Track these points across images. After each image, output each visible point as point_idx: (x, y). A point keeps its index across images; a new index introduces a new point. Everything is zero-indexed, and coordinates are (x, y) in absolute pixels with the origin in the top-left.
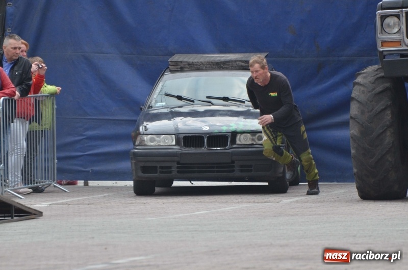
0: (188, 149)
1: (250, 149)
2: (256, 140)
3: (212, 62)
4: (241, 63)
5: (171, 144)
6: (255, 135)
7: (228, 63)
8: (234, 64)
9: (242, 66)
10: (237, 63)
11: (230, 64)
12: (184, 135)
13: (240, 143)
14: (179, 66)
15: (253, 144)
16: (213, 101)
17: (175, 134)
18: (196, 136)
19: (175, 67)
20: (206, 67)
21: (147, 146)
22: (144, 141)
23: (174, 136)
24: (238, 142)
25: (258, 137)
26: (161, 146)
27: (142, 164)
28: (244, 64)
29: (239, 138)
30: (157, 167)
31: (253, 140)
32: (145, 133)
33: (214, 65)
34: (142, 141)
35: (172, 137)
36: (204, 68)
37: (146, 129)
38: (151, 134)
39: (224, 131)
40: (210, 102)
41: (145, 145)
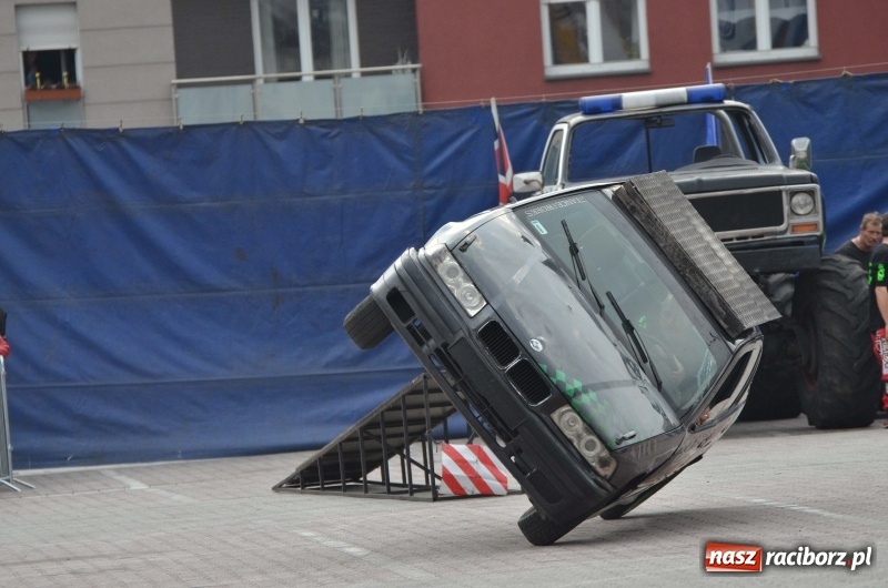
0: (481, 343)
1: (558, 445)
2: (583, 442)
3: (680, 250)
4: (715, 297)
5: (469, 311)
6: (589, 433)
7: (699, 277)
8: (705, 289)
9: (711, 303)
10: (711, 292)
11: (701, 281)
12: (498, 320)
13: (556, 421)
14: (633, 203)
15: (570, 442)
16: (609, 309)
17: (488, 303)
18: (510, 340)
19: (627, 196)
20: (665, 247)
21: (436, 272)
22: (441, 261)
23: (485, 303)
24: (555, 416)
25: (592, 441)
26: (453, 295)
27: (401, 288)
28: (717, 304)
29: (563, 413)
30: (413, 314)
31: (579, 437)
32: (456, 251)
33: (679, 255)
34: (438, 256)
35: (481, 302)
36: (661, 245)
37: (465, 247)
38: (460, 264)
39: (554, 380)
40: (602, 307)
41: (434, 268)
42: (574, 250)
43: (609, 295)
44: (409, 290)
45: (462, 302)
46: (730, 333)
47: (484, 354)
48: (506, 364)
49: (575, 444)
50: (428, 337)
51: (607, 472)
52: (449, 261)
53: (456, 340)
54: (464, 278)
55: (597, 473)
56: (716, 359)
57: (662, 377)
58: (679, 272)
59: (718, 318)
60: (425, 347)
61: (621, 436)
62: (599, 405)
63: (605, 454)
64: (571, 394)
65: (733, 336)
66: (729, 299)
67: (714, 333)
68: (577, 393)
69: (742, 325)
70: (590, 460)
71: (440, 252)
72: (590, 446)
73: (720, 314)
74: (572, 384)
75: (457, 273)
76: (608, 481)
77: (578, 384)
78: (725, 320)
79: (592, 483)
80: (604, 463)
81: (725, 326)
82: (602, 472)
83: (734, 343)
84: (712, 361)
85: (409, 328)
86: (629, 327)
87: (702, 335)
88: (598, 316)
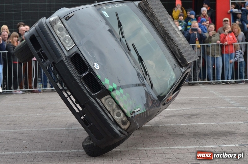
0: (71, 63)
1: (103, 113)
2: (115, 113)
3: (164, 29)
4: (177, 49)
5: (66, 47)
6: (118, 109)
7: (170, 41)
8: (173, 46)
9: (175, 52)
10: (175, 47)
11: (172, 42)
12: (79, 53)
13: (103, 102)
14: (146, 8)
15: (109, 112)
16: (133, 52)
17: (76, 45)
18: (84, 63)
19: (144, 6)
20: (158, 27)
21: (53, 29)
22: (56, 24)
23: (74, 45)
24: (103, 100)
25: (119, 112)
26: (60, 40)
27: (36, 35)
28: (177, 52)
29: (107, 99)
30: (41, 47)
31: (113, 110)
32: (63, 20)
33: (163, 31)
34: (55, 22)
35: (72, 44)
36: (156, 26)
37: (68, 18)
38: (64, 25)
39: (104, 83)
40: (129, 50)
41: (52, 27)
42: (120, 25)
43: (133, 45)
44: (39, 36)
45: (64, 43)
46: (182, 64)
47: (72, 69)
48: (81, 74)
49: (111, 113)
50: (47, 59)
51: (126, 127)
52: (59, 24)
53: (59, 61)
54: (65, 32)
55: (121, 127)
56: (176, 75)
57: (153, 82)
58: (163, 38)
59: (177, 58)
60: (45, 63)
61: (133, 110)
62: (124, 96)
63: (125, 119)
64: (111, 90)
65: (183, 66)
66: (182, 51)
67: (176, 64)
68: (114, 90)
69: (187, 62)
70: (117, 121)
71: (56, 20)
72: (118, 115)
73: (178, 56)
74: (112, 85)
75: (63, 30)
76: (126, 131)
77: (115, 86)
78: (180, 59)
79: (118, 132)
80: (124, 123)
81: (180, 61)
82: (123, 127)
83: (183, 68)
84: (174, 76)
85: (38, 53)
86: (140, 59)
87: (171, 65)
88: (128, 54)
